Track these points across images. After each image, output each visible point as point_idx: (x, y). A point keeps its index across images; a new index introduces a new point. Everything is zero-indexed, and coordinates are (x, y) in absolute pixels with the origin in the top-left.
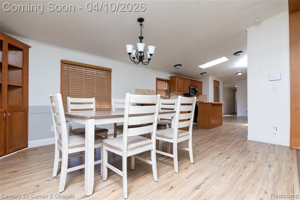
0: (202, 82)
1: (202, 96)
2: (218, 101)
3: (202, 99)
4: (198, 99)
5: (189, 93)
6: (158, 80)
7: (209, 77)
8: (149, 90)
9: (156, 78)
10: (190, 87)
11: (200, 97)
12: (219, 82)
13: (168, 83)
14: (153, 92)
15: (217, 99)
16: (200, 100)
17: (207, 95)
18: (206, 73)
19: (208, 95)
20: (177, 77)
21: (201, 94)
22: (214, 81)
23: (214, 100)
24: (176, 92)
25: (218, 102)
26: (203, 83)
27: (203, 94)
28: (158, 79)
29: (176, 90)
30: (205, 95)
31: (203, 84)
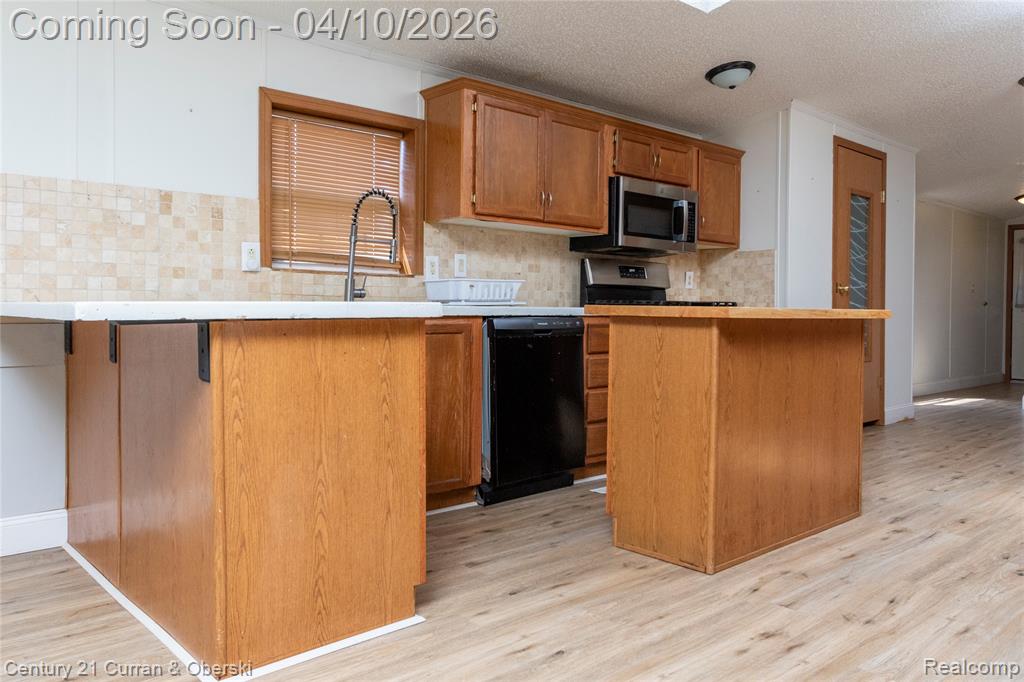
0: (743, 152)
1: (741, 263)
2: (873, 295)
3: (741, 285)
4: (709, 286)
5: (604, 231)
6: (276, 108)
7: (793, 111)
8: (166, 198)
9: (263, 91)
10: (613, 183)
11: (723, 268)
12: (881, 157)
13: (409, 147)
14: (218, 214)
15: (863, 285)
16: (721, 292)
17: (770, 254)
18: (749, 66)
19: (778, 253)
20: (468, 93)
21: (732, 244)
22: (839, 143)
23: (836, 291)
24: (466, 218)
25: (867, 305)
26: (744, 160)
27: (743, 247)
28: (280, 108)
29: (465, 198)
30: (761, 254)
31: (747, 165)
